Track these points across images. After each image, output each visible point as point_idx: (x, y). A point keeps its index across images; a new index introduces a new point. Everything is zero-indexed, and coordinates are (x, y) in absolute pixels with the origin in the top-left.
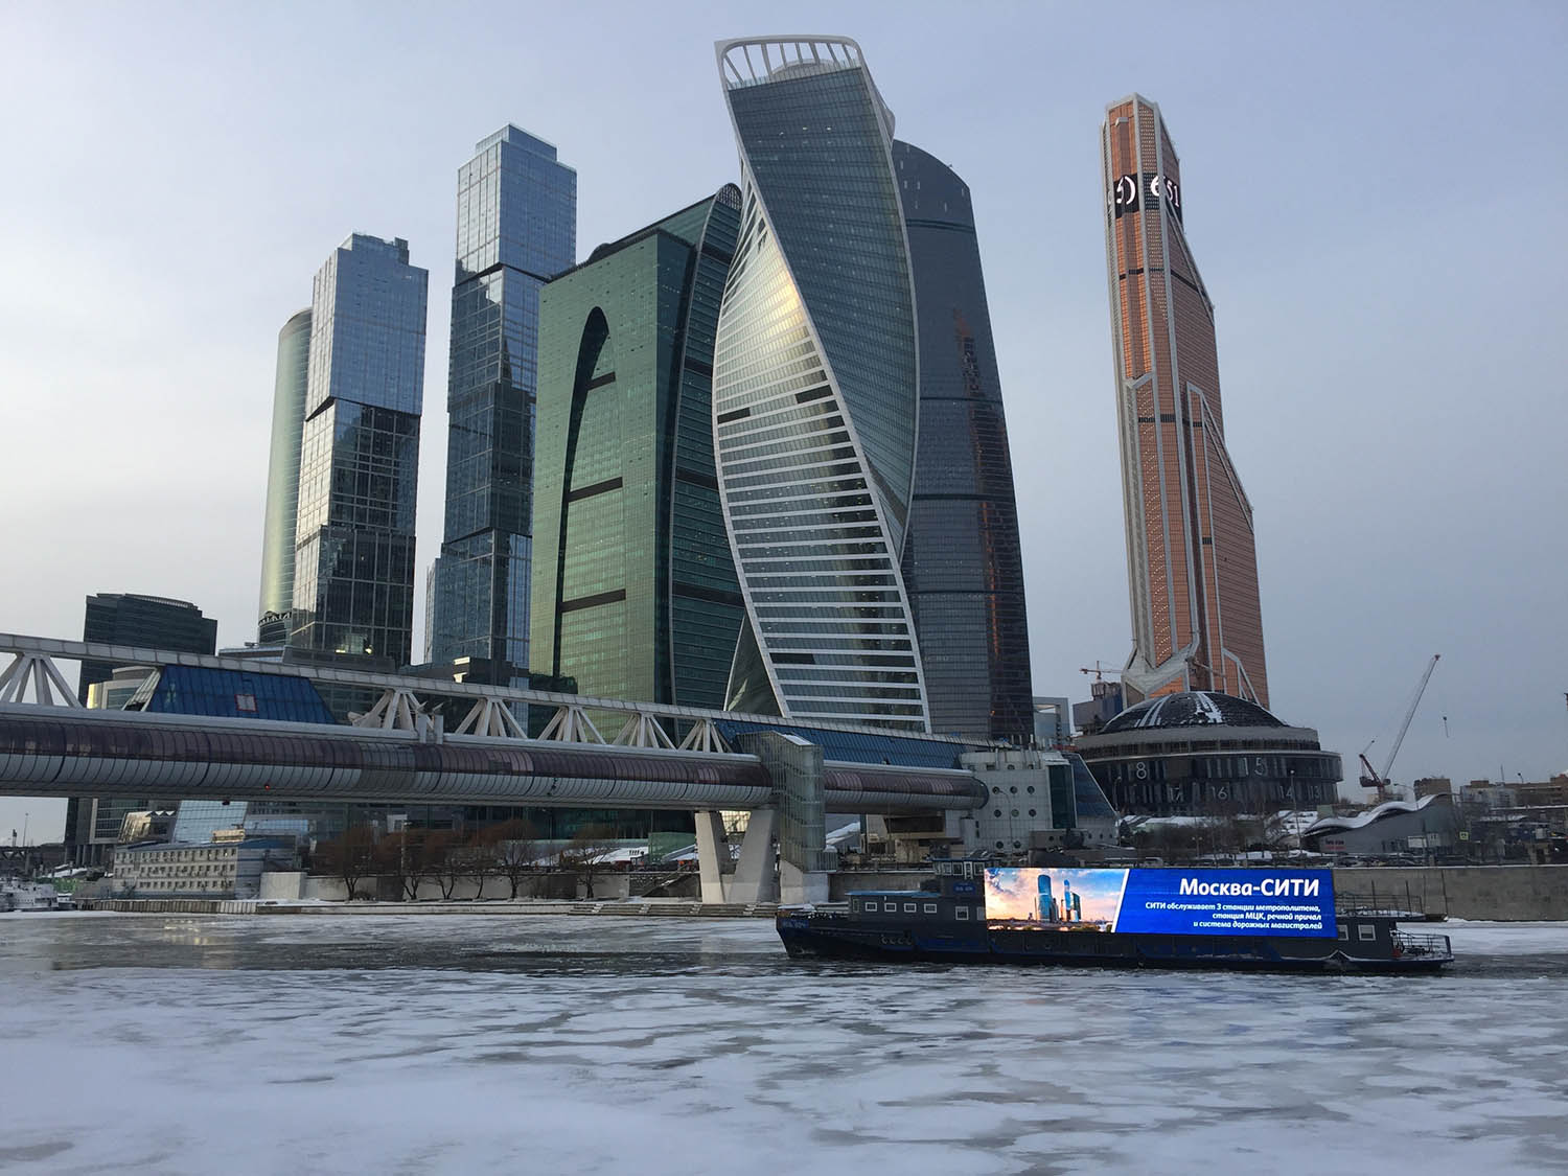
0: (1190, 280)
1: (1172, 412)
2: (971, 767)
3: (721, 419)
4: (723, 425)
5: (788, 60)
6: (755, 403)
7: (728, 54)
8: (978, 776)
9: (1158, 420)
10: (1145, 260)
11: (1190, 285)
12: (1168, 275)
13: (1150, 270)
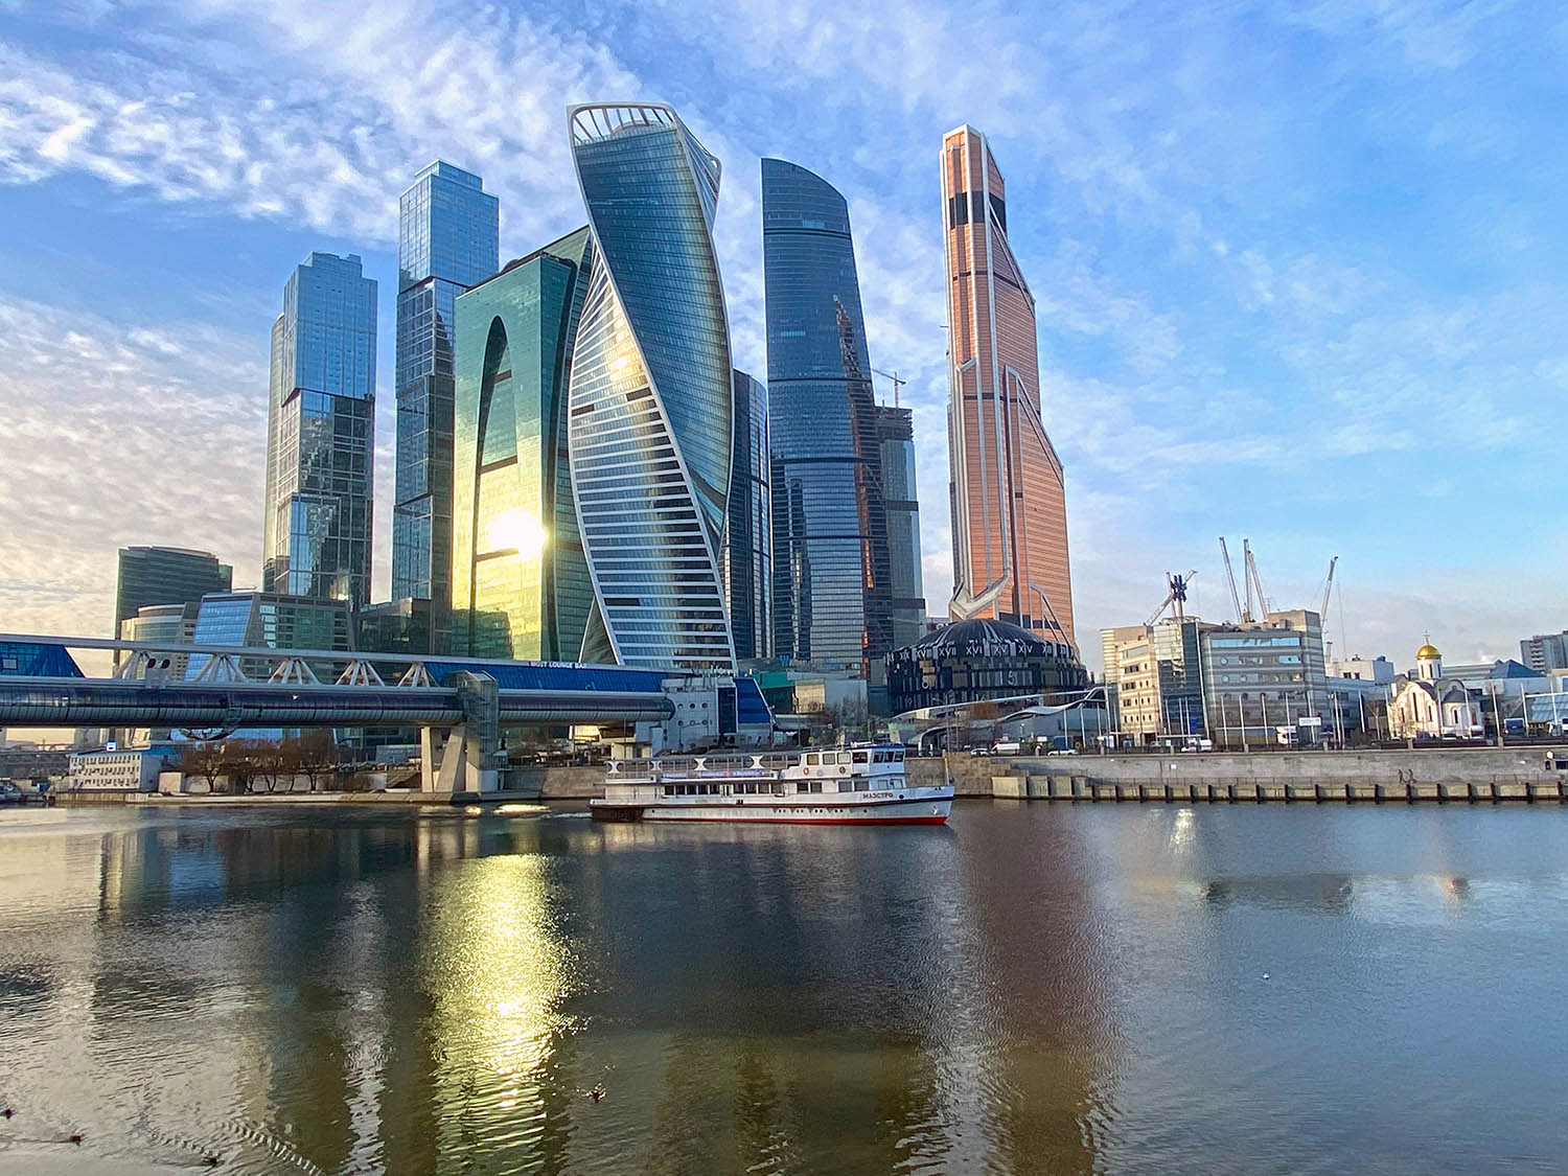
0: (1011, 278)
1: (990, 392)
2: (667, 690)
3: (575, 413)
4: (576, 417)
5: (624, 122)
6: (598, 401)
7: (577, 116)
8: (669, 696)
9: (980, 397)
10: (972, 265)
11: (1012, 284)
12: (991, 277)
13: (977, 273)
